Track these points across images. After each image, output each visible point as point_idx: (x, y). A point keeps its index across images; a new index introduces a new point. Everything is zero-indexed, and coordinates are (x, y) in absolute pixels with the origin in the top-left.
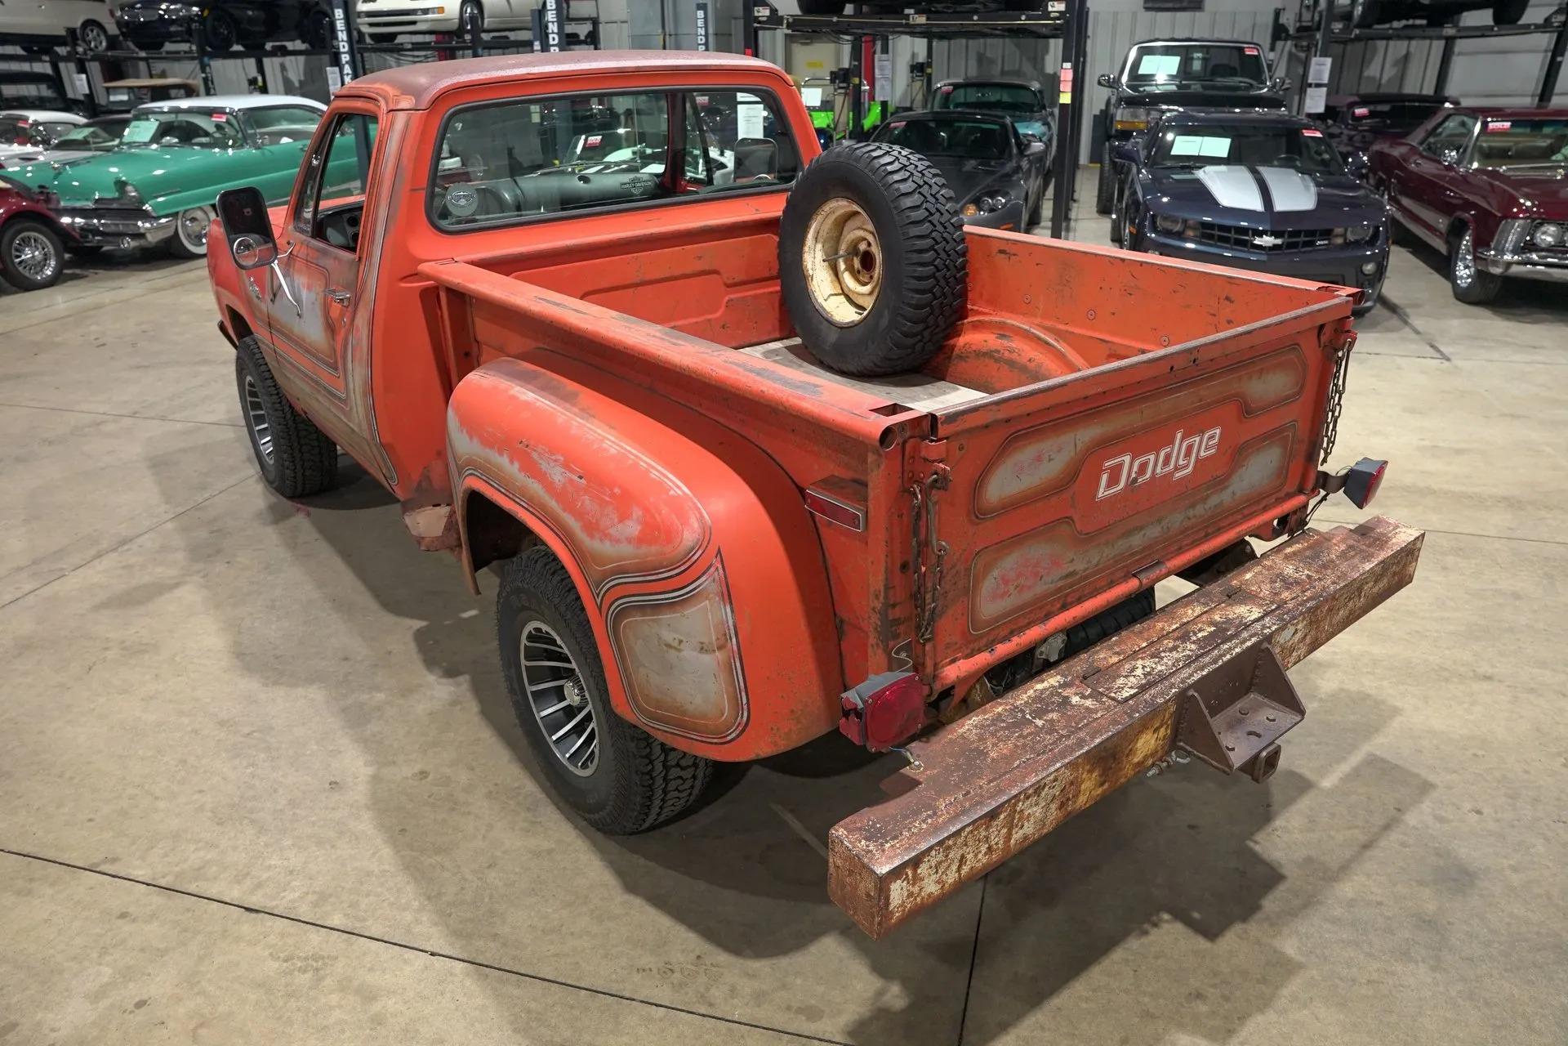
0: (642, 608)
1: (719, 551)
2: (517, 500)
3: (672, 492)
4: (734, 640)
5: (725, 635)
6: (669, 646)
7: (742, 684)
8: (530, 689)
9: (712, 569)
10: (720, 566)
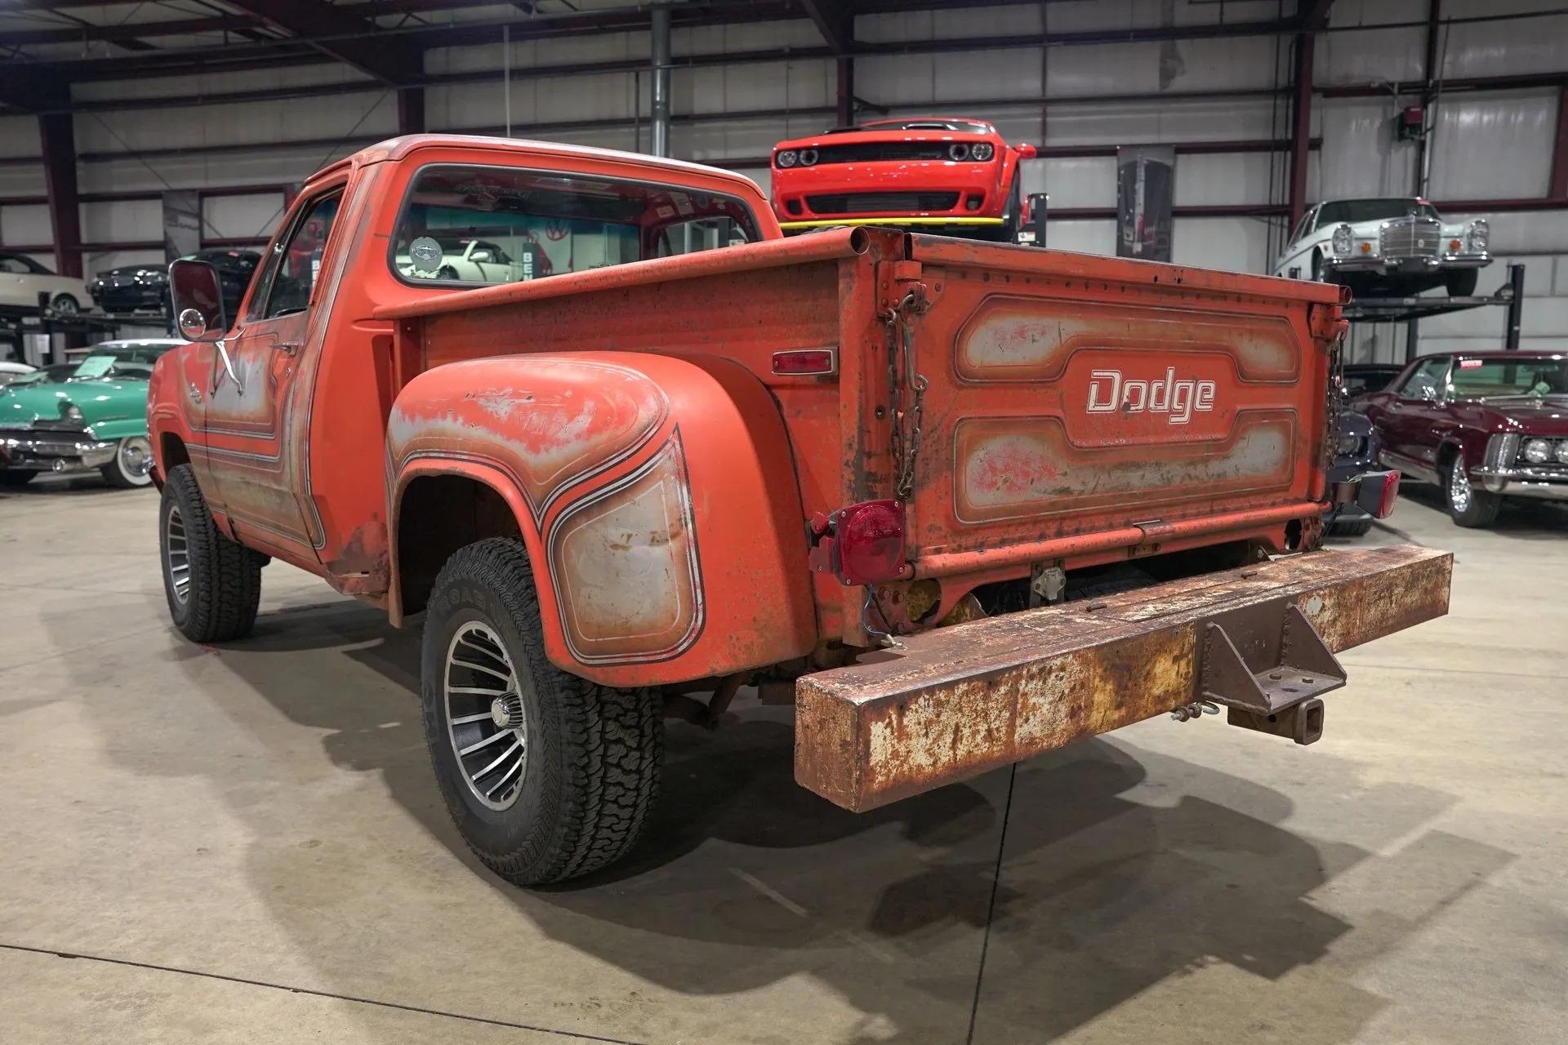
0: (587, 512)
1: (677, 427)
2: (458, 456)
3: (628, 379)
4: (690, 526)
5: (680, 519)
6: (615, 546)
7: (697, 579)
8: (452, 722)
9: (669, 446)
10: (677, 442)
